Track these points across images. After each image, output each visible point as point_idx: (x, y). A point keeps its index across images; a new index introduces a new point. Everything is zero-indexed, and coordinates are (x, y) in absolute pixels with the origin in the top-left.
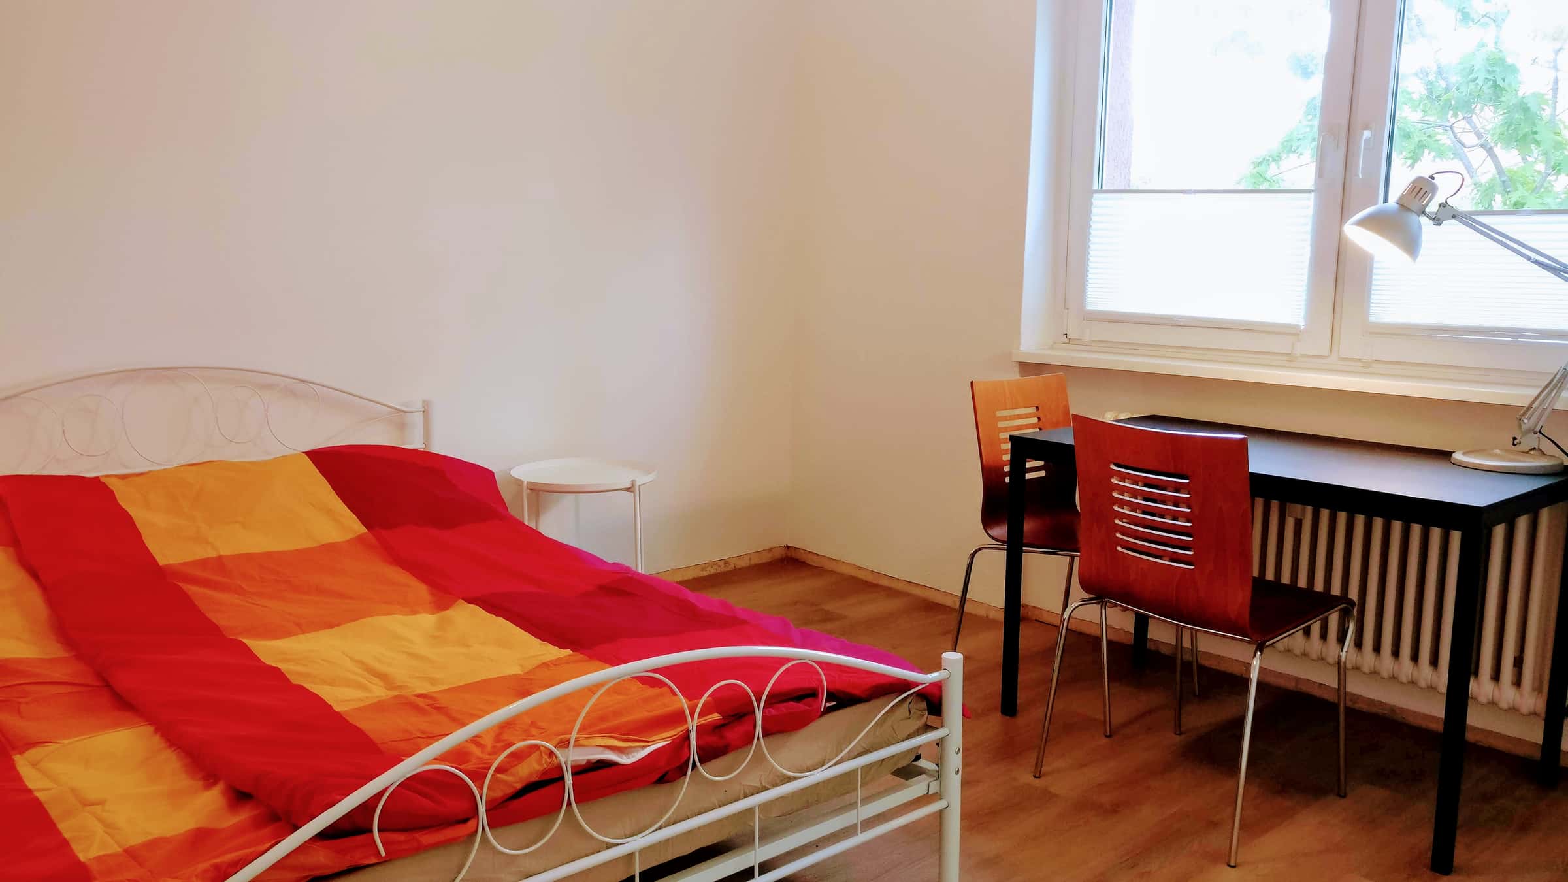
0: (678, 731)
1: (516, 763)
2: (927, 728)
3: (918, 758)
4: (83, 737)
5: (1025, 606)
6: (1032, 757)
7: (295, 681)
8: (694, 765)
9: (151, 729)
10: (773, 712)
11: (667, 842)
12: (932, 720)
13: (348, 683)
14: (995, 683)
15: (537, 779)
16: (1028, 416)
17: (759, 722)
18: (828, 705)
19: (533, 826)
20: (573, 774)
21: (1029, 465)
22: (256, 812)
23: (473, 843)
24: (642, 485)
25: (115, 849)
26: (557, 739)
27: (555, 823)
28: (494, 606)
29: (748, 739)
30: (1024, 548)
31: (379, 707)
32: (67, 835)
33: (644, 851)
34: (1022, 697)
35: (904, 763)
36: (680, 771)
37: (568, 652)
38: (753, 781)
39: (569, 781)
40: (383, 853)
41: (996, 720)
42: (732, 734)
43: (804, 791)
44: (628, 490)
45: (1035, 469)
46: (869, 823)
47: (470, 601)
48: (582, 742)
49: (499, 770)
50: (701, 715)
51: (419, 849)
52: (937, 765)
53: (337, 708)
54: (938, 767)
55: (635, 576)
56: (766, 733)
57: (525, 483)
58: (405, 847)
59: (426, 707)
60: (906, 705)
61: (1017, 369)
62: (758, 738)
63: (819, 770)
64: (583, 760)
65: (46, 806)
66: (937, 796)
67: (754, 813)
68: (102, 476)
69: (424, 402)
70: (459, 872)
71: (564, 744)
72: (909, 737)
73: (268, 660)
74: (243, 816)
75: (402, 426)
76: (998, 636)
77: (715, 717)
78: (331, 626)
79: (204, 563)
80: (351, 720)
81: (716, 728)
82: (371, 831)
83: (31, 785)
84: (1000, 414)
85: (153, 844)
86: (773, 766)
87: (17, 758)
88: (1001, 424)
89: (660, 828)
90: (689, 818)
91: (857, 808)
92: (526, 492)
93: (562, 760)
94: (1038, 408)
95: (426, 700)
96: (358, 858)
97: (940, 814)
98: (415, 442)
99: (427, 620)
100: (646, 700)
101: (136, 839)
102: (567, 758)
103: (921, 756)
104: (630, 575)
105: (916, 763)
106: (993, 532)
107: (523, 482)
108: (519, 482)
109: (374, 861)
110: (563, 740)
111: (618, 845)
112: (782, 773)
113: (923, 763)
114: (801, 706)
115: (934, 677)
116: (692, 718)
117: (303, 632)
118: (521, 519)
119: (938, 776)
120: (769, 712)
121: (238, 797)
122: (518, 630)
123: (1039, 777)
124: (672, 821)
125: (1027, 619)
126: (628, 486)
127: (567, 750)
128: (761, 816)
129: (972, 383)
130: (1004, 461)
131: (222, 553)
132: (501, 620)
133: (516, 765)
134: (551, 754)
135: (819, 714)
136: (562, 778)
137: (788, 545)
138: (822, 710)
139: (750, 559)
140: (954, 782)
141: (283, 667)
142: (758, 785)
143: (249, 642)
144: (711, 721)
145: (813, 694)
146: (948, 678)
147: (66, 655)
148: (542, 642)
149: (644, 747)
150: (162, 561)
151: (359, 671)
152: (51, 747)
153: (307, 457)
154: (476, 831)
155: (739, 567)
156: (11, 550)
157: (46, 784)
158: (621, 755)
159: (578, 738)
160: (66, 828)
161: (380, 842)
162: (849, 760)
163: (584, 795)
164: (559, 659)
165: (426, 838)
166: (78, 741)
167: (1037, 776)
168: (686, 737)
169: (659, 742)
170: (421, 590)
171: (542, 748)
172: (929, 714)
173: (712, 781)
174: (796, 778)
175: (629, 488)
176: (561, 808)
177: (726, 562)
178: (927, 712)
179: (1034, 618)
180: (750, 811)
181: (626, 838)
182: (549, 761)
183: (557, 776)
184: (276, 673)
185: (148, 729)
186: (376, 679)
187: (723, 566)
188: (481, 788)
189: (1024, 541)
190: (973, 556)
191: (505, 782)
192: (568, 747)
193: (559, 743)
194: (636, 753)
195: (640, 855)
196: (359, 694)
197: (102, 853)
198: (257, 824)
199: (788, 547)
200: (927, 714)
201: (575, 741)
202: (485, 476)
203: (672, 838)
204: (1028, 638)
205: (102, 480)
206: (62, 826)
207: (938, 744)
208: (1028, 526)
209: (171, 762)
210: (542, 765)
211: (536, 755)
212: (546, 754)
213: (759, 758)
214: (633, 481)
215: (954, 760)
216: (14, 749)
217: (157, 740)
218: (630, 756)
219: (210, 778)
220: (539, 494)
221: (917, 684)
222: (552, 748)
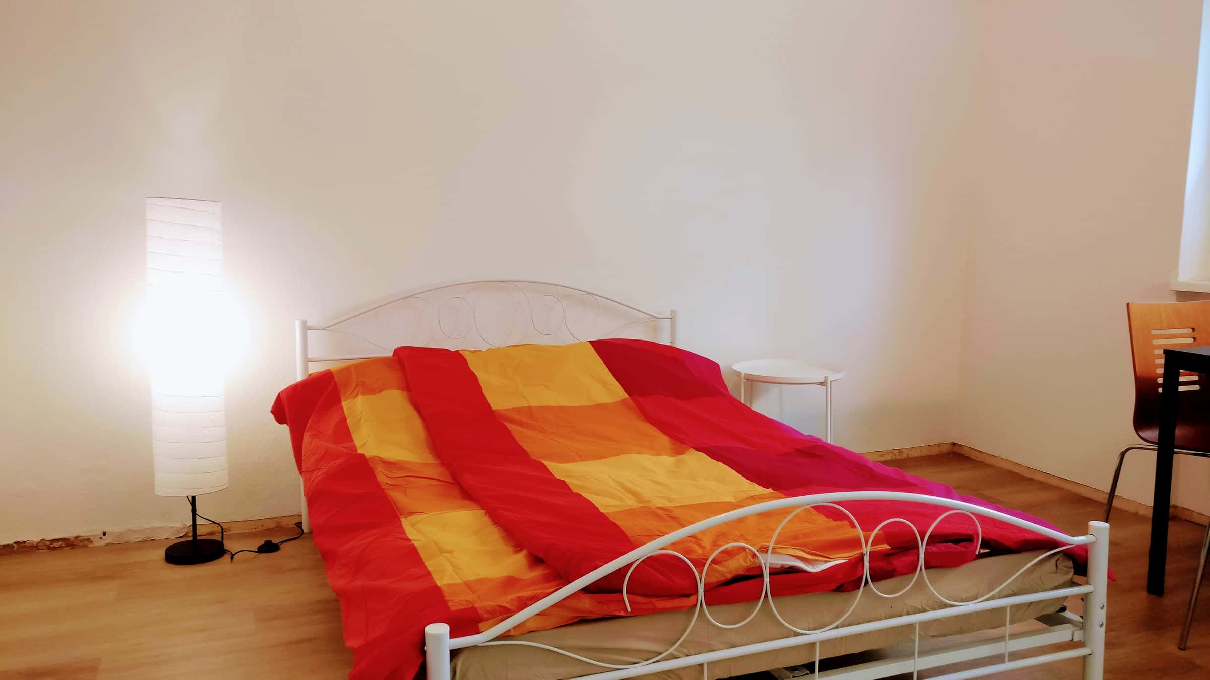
0: (854, 553)
1: (728, 558)
2: (1073, 584)
3: (1064, 609)
4: (444, 512)
5: (1175, 507)
6: (1177, 633)
7: (575, 490)
8: (866, 582)
9: (483, 512)
10: (934, 549)
11: (842, 639)
12: (1078, 578)
13: (611, 496)
14: (1142, 568)
15: (742, 573)
16: (1183, 336)
17: (922, 556)
18: (982, 551)
19: (737, 609)
20: (770, 574)
21: (1182, 379)
22: (545, 572)
23: (693, 614)
24: (833, 381)
25: (458, 581)
26: (759, 546)
27: (754, 610)
28: (715, 454)
29: (912, 568)
30: (1175, 450)
31: (631, 512)
32: (429, 569)
33: (823, 643)
34: (1169, 581)
35: (1051, 610)
36: (855, 584)
37: (770, 490)
38: (915, 601)
39: (767, 579)
40: (629, 610)
41: (1142, 597)
42: (899, 562)
43: (958, 617)
44: (822, 384)
45: (1188, 383)
46: (1015, 656)
47: (698, 450)
48: (778, 550)
49: (714, 561)
50: (873, 544)
51: (654, 611)
52: (1082, 617)
53: (602, 510)
54: (1083, 618)
55: (824, 445)
56: (928, 566)
57: (743, 375)
58: (644, 607)
59: (665, 516)
60: (1053, 561)
61: (1174, 297)
62: (921, 569)
63: (972, 602)
64: (778, 564)
65: (419, 551)
66: (1080, 644)
67: (915, 628)
68: (461, 350)
69: (671, 311)
70: (682, 634)
71: (764, 550)
72: (1056, 588)
73: (558, 475)
74: (538, 573)
75: (656, 329)
76: (1146, 530)
77: (886, 546)
78: (601, 458)
79: (520, 410)
80: (612, 519)
81: (886, 555)
82: (621, 592)
83: (410, 537)
84: (1154, 333)
85: (481, 581)
86: (933, 594)
87: (403, 520)
88: (1155, 342)
89: (837, 627)
90: (860, 623)
91: (1005, 641)
92: (743, 381)
93: (763, 561)
94: (1193, 330)
95: (663, 511)
96: (611, 610)
97: (1085, 659)
98: (665, 340)
99: (668, 460)
100: (830, 529)
101: (471, 577)
102: (766, 561)
103: (1067, 608)
104: (821, 444)
105: (1062, 614)
106: (1142, 434)
107: (741, 373)
108: (738, 374)
109: (622, 614)
110: (764, 546)
111: (802, 634)
112: (939, 599)
113: (1068, 614)
114: (959, 548)
115: (1081, 540)
116: (866, 545)
117: (582, 461)
118: (738, 399)
119: (1083, 626)
120: (931, 549)
121: (535, 560)
122: (733, 473)
123: (1184, 649)
124: (847, 623)
125: (1176, 518)
126: (822, 380)
127: (766, 555)
128: (920, 633)
129: (1128, 304)
130: (1158, 374)
131: (531, 405)
132: (721, 465)
133: (728, 560)
134: (754, 555)
135: (974, 557)
136: (762, 576)
137: (955, 442)
138: (977, 553)
139: (921, 451)
140: (1098, 634)
141: (567, 480)
142: (920, 607)
143: (546, 463)
144: (882, 549)
145: (969, 539)
146: (1094, 543)
147: (435, 462)
148: (751, 482)
149: (826, 562)
150: (495, 405)
151: (619, 488)
152: (425, 516)
153: (590, 345)
154: (696, 605)
155: (911, 457)
156: (406, 393)
157: (420, 537)
158: (807, 564)
159: (775, 546)
160: (430, 565)
161: (627, 601)
162: (999, 598)
163: (777, 592)
164: (764, 494)
165: (661, 604)
166: (440, 514)
167: (1182, 647)
168: (861, 557)
169: (838, 559)
170: (664, 440)
171: (747, 550)
172: (1075, 574)
173: (881, 597)
174: (952, 606)
175: (822, 383)
176: (760, 598)
177: (900, 451)
178: (1073, 570)
179: (1184, 519)
180: (911, 626)
181: (809, 630)
182: (752, 560)
183: (759, 574)
184: (563, 484)
185: (480, 512)
186: (629, 494)
187: (897, 455)
188: (701, 573)
189: (1176, 444)
190: (1123, 455)
191: (718, 571)
192: (767, 552)
193: (760, 549)
194: (819, 565)
195: (820, 644)
196: (618, 503)
197: (451, 582)
198: (547, 579)
199: (954, 444)
200: (1073, 573)
201: (773, 549)
202: (714, 367)
203: (846, 637)
204: (1175, 534)
205: (460, 352)
206: (427, 564)
207: (1083, 600)
208: (1180, 432)
209: (494, 534)
210: (747, 562)
211: (742, 554)
212: (750, 555)
213: (920, 585)
214: (825, 377)
215: (1099, 614)
216: (401, 515)
217: (486, 520)
218: (815, 566)
219: (518, 546)
220: (752, 382)
221: (1064, 544)
222: (755, 551)
